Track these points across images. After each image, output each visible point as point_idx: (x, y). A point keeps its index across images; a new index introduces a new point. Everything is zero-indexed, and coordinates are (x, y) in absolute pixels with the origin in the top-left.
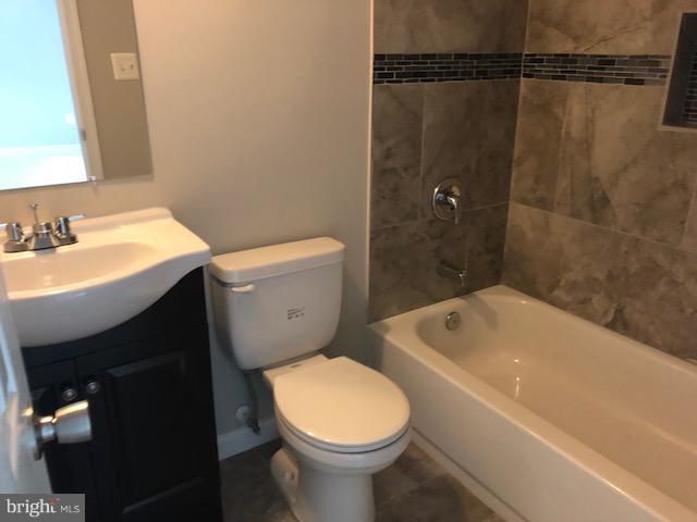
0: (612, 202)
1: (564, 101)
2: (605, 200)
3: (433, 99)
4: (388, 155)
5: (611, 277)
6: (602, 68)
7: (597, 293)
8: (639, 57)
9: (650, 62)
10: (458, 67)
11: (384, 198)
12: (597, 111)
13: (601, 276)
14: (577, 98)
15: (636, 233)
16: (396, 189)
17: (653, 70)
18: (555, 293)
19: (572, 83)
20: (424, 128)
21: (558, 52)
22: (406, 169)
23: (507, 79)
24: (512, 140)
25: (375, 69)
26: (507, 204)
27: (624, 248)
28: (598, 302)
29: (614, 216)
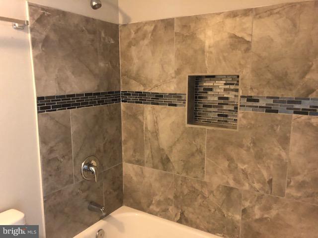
0: (171, 161)
1: (142, 114)
2: (168, 160)
3: (75, 118)
4: (51, 151)
5: (176, 197)
6: (157, 99)
7: (171, 205)
8: (173, 94)
9: (178, 96)
10: (88, 100)
11: (51, 175)
12: (158, 118)
13: (171, 197)
14: (149, 112)
15: (184, 175)
16: (58, 168)
17: (180, 100)
18: (151, 207)
19: (145, 105)
20: (72, 133)
21: (137, 91)
22: (63, 157)
23: (114, 103)
24: (120, 132)
25: (38, 105)
26: (122, 164)
27: (180, 182)
28: (172, 210)
29: (173, 167)
